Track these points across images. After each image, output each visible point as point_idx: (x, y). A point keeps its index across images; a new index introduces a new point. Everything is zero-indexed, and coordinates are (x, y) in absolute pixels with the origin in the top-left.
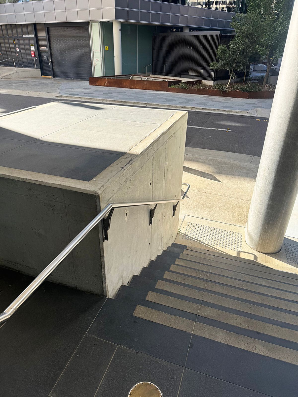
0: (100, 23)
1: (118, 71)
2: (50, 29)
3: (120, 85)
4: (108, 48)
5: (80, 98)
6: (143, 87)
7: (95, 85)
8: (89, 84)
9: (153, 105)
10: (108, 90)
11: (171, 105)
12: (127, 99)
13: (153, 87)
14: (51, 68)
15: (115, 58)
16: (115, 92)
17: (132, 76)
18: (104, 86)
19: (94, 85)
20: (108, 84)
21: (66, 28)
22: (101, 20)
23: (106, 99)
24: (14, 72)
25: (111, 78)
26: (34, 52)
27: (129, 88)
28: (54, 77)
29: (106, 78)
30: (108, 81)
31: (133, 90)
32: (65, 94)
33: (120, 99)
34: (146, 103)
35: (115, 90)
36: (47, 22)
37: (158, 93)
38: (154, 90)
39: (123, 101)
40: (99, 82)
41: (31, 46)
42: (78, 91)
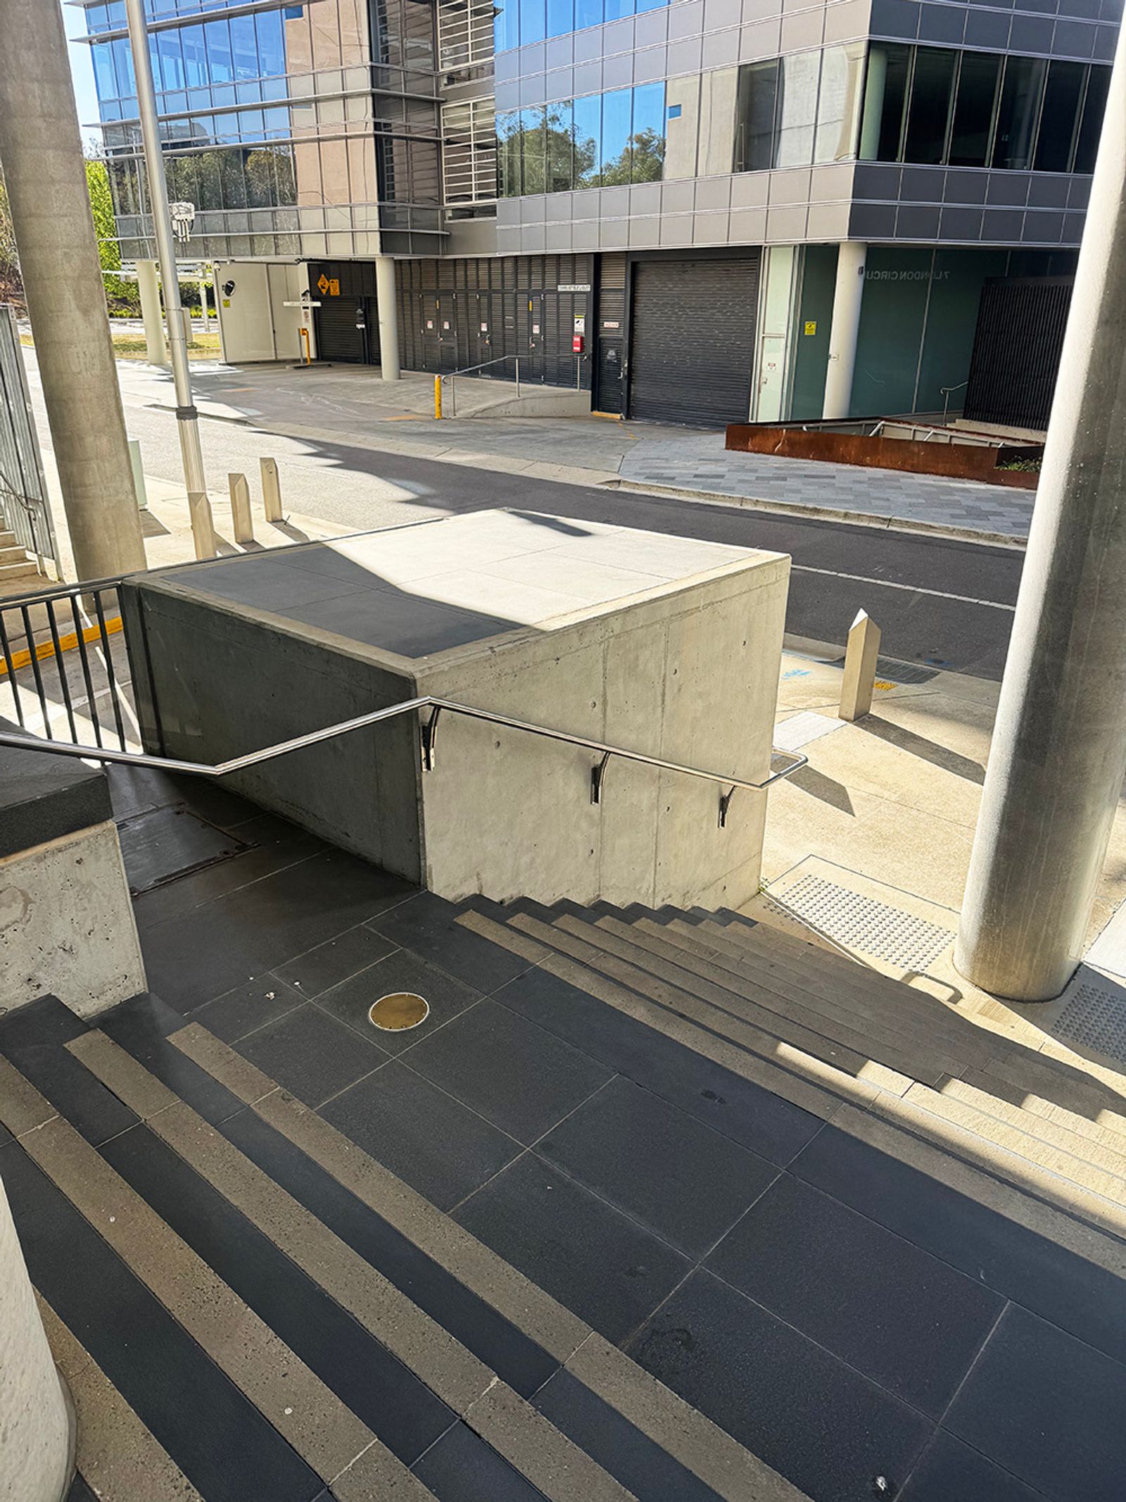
0: (798, 249)
1: (833, 404)
2: (641, 266)
3: (827, 453)
4: (814, 326)
5: (673, 490)
6: (904, 462)
7: (743, 450)
8: (724, 447)
9: (909, 527)
10: (776, 468)
11: (977, 530)
12: (828, 500)
13: (940, 466)
14: (625, 387)
15: (830, 361)
16: (799, 476)
17: (883, 422)
18: (772, 453)
19: (739, 450)
20: (787, 449)
21: (688, 265)
22: (802, 241)
23: (755, 498)
24: (511, 398)
25: (805, 429)
26: (582, 339)
27: (855, 464)
28: (628, 417)
29: (782, 429)
30: (789, 439)
31: (865, 472)
32: (636, 474)
33: (801, 500)
34: (889, 517)
35: (804, 469)
36: (632, 248)
37: (952, 485)
38: (943, 475)
39: (810, 506)
40: (757, 440)
41: (576, 320)
42: (678, 468)
